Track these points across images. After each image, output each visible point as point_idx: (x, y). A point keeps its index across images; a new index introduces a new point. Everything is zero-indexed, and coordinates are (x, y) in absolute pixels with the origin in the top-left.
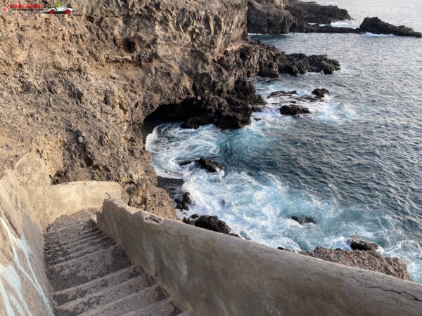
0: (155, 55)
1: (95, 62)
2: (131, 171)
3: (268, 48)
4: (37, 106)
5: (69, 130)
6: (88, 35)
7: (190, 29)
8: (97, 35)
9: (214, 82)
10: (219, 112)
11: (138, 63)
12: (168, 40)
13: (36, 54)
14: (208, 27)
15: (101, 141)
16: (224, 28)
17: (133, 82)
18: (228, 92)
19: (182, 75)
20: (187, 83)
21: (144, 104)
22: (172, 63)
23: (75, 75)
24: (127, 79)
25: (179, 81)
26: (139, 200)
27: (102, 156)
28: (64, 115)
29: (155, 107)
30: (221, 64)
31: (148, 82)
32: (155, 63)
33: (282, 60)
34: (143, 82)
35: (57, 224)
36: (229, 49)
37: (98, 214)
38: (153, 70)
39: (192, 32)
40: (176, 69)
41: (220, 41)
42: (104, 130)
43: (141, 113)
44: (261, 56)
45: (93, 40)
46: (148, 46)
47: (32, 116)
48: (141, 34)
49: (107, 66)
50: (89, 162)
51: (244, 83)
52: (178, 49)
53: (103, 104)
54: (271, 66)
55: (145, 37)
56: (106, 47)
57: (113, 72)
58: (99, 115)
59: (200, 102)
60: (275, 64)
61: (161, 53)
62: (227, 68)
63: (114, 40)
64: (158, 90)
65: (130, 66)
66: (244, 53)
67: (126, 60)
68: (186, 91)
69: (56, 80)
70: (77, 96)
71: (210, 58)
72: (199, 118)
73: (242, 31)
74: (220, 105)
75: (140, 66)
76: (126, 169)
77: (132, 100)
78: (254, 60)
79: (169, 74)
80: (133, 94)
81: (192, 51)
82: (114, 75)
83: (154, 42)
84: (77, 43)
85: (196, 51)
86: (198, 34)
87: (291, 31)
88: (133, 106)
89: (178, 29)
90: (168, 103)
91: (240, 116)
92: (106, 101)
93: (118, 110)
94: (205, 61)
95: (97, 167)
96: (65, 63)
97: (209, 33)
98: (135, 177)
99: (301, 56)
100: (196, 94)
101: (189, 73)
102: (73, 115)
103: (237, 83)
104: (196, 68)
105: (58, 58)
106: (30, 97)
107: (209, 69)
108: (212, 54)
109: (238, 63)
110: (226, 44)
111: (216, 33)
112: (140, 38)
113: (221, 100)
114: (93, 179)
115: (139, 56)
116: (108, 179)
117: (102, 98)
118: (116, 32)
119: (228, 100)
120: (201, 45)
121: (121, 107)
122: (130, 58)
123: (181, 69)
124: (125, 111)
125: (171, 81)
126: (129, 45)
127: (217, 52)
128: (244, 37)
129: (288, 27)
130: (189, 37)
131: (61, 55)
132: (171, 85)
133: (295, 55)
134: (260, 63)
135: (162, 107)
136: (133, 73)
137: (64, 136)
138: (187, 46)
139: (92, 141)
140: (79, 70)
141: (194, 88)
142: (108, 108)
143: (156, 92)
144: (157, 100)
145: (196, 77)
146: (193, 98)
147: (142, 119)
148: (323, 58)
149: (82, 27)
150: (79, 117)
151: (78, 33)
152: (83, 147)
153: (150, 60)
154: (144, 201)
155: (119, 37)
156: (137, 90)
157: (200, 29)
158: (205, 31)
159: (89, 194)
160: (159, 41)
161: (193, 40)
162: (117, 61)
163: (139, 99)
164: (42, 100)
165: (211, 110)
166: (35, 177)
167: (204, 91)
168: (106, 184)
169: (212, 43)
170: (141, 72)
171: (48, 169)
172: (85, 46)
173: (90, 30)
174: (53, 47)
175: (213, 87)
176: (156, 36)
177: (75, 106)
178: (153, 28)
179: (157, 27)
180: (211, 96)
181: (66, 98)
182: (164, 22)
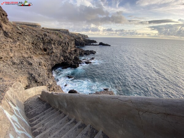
0: (53, 52)
1: (35, 55)
2: (49, 82)
3: (81, 49)
4: (18, 68)
5: (29, 74)
6: (33, 48)
7: (61, 45)
8: (35, 48)
9: (69, 58)
10: (71, 65)
11: (48, 54)
12: (56, 48)
13: (16, 54)
14: (66, 45)
15: (39, 75)
16: (70, 45)
17: (47, 59)
18: (73, 60)
19: (61, 56)
20: (62, 58)
21: (51, 64)
22: (58, 54)
23: (29, 59)
24: (45, 58)
25: (60, 58)
26: (52, 89)
27: (40, 80)
28: (27, 70)
29: (54, 65)
30: (70, 53)
31: (52, 59)
32: (53, 54)
33: (84, 52)
34: (50, 59)
35: (28, 100)
36: (72, 50)
37: (40, 95)
38: (53, 56)
39: (62, 46)
40: (59, 55)
41: (69, 48)
42: (40, 72)
43: (50, 67)
44: (79, 51)
45: (34, 49)
46: (51, 50)
47: (16, 71)
48: (48, 47)
49: (39, 56)
50: (36, 82)
51: (76, 57)
52: (59, 50)
53: (39, 66)
54: (82, 53)
55: (49, 48)
56: (38, 51)
57: (41, 57)
58: (38, 69)
59: (66, 63)
60: (83, 53)
61: (54, 51)
62: (72, 54)
63: (41, 49)
64: (55, 60)
65: (46, 55)
66: (75, 51)
67: (45, 54)
68: (62, 60)
69: (24, 61)
70: (31, 64)
71: (67, 52)
72: (66, 66)
73: (74, 46)
74: (71, 63)
75: (49, 55)
76: (47, 82)
77: (48, 64)
78: (78, 52)
79: (57, 56)
80: (47, 62)
81: (63, 51)
82: (42, 58)
83: (52, 49)
84: (29, 50)
85: (64, 51)
86: (63, 47)
87: (85, 45)
88: (48, 65)
89: (58, 45)
90: (57, 63)
91: (76, 65)
92: (40, 65)
93: (43, 67)
94: (66, 53)
95: (39, 83)
96: (26, 56)
97: (66, 46)
98: (50, 84)
99: (88, 51)
100: (65, 61)
101: (62, 56)
102: (30, 69)
103: (75, 57)
104: (64, 54)
105: (24, 55)
106: (15, 66)
107: (68, 54)
108: (68, 51)
109: (74, 53)
110: (71, 49)
111: (68, 46)
112: (48, 48)
113: (71, 62)
114: (38, 86)
115: (48, 52)
116: (42, 85)
117: (38, 64)
118: (41, 47)
119: (73, 61)
120: (65, 49)
121: (44, 66)
122: (46, 53)
123: (60, 55)
124: (46, 67)
125: (58, 58)
126: (45, 50)
127: (69, 51)
128: (75, 47)
129: (85, 44)
130: (61, 47)
131: (24, 54)
132: (58, 59)
133: (87, 51)
134: (79, 53)
135: (56, 65)
136: (47, 57)
137: (27, 76)
138: (61, 49)
139: (37, 76)
140: (31, 57)
141: (64, 59)
142: (41, 66)
143: (54, 61)
144: (55, 63)
145: (64, 57)
146: (64, 62)
147: (51, 68)
148: (93, 51)
149: (30, 46)
150: (32, 70)
151: (29, 47)
152: (34, 78)
153: (52, 53)
154: (54, 89)
155: (42, 48)
156: (49, 61)
157: (64, 45)
158: (65, 46)
159: (37, 90)
160: (53, 48)
161: (62, 48)
162: (42, 54)
163: (49, 63)
164: (19, 66)
165: (69, 64)
166: (19, 88)
167: (67, 60)
168: (42, 87)
169: (67, 48)
170: (49, 56)
171: (23, 85)
172: (32, 51)
173: (33, 46)
174: (22, 52)
175: (69, 59)
176: (53, 47)
177: (30, 67)
178: (51, 45)
179: (52, 45)
180: (69, 61)
181: (27, 65)
182: (54, 44)
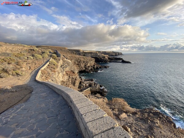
9: (87, 68)
11: (79, 66)
30: (89, 66)
56: (75, 65)
61: (81, 65)
64: (81, 69)
68: (84, 69)
73: (94, 63)
77: (78, 70)
86: (86, 63)
126: (78, 65)
135: (81, 71)
138: (84, 65)
182: (82, 62)
